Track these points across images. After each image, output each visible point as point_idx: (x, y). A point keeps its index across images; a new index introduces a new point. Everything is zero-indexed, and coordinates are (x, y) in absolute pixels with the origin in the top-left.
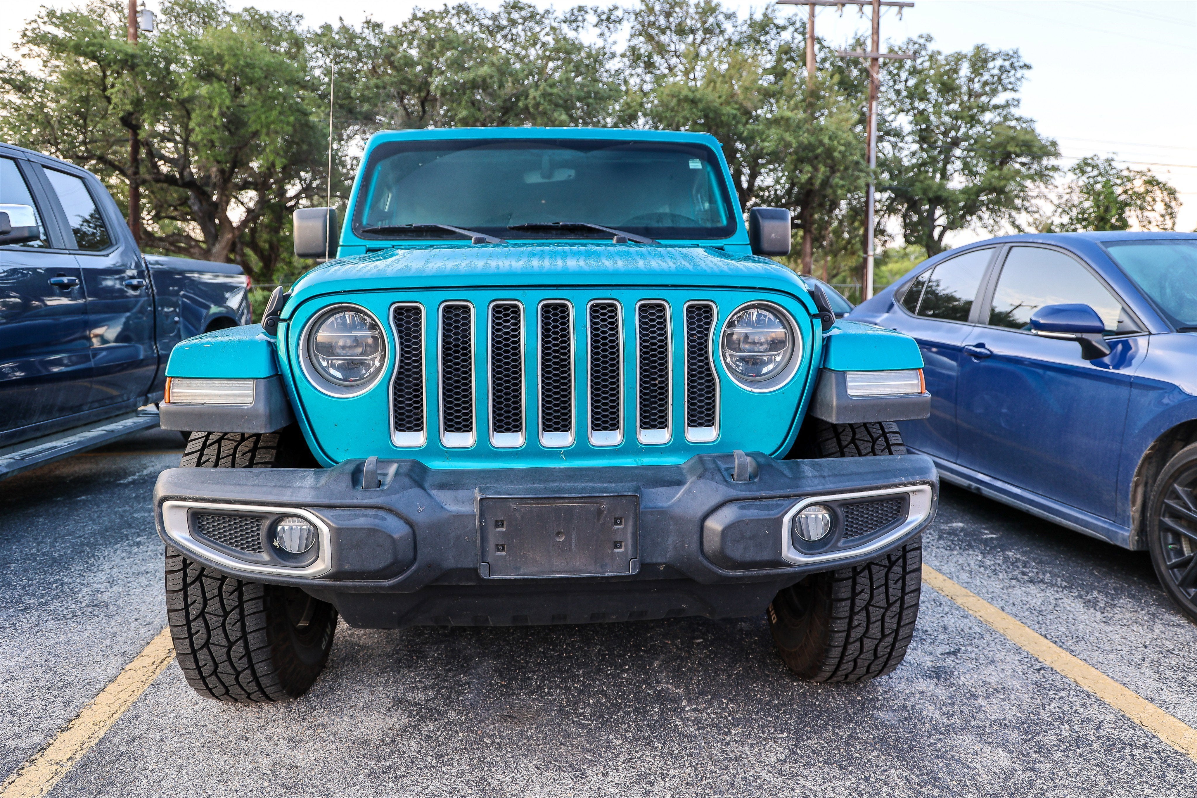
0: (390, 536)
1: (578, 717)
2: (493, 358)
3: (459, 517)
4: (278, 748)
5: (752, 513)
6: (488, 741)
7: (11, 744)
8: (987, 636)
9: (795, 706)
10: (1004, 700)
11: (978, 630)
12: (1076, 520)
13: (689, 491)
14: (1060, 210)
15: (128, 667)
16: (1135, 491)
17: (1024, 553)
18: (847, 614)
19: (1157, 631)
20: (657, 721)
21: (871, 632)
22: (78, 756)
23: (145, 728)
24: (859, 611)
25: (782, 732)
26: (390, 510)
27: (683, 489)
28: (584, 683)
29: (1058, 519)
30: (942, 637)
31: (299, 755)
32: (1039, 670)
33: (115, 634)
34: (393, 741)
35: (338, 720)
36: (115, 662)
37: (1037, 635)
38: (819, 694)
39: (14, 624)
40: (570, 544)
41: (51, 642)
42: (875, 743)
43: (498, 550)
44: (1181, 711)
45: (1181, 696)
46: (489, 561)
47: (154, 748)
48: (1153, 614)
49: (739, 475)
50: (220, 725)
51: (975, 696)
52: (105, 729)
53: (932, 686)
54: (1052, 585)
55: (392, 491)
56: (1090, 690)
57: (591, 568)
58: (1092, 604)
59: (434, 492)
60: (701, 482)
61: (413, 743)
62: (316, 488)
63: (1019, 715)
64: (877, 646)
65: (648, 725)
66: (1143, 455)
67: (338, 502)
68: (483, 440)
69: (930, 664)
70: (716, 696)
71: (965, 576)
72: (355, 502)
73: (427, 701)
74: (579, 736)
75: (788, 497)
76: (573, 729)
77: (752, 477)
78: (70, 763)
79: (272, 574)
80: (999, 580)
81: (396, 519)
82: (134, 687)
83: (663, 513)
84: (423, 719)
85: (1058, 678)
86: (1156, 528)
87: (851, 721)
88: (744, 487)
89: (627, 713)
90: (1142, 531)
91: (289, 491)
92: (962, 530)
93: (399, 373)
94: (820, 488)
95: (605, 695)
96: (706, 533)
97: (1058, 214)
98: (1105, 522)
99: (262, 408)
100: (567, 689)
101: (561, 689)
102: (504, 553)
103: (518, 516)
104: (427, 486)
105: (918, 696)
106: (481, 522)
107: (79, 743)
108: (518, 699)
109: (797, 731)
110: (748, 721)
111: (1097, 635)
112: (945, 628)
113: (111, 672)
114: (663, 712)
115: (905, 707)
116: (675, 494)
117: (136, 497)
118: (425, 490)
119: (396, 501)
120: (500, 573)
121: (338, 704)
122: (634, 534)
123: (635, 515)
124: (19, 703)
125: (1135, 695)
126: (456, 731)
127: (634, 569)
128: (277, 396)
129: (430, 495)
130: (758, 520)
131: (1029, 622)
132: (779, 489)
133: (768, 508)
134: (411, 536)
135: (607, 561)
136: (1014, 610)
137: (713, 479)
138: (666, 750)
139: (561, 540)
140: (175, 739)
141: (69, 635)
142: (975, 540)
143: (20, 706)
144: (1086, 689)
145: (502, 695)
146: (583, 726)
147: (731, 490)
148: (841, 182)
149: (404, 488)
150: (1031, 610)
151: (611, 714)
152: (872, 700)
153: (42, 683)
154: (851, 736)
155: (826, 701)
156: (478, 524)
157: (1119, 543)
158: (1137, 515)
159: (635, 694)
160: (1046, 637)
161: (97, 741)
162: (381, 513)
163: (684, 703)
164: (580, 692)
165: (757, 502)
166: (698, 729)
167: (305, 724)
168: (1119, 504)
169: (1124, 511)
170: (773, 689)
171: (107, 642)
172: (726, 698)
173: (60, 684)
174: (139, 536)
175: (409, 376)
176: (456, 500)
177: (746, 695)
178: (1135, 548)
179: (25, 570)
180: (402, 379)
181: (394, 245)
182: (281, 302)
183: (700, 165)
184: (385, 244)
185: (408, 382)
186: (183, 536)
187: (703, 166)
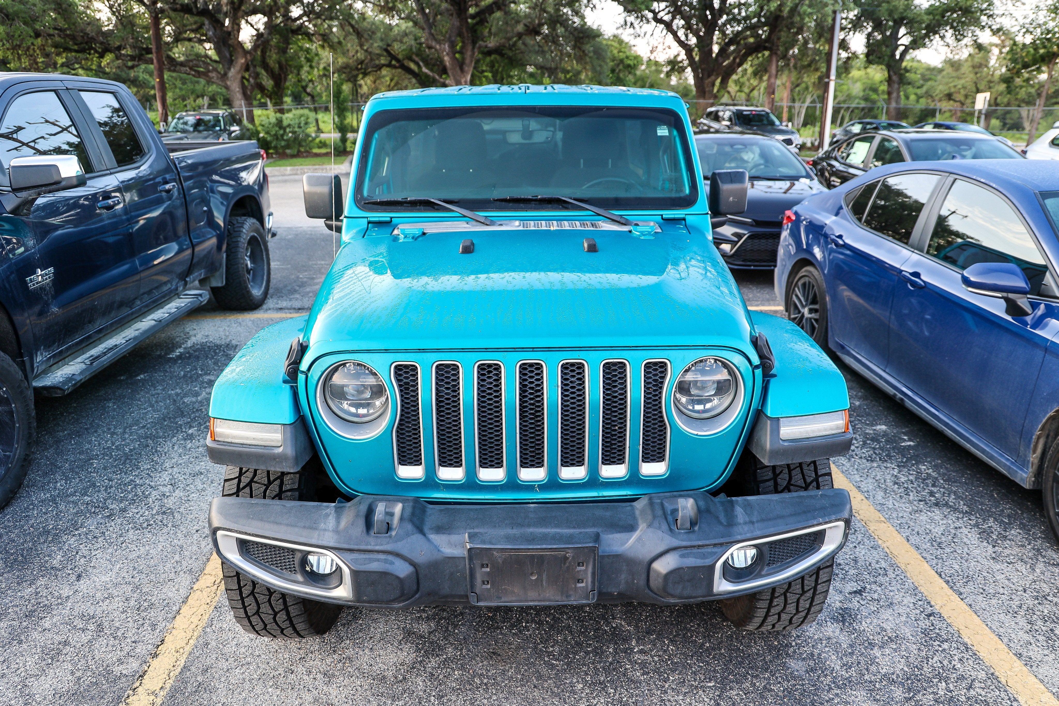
0: (398, 577)
1: (549, 656)
2: (479, 410)
3: (452, 559)
4: (317, 683)
5: (691, 562)
6: (477, 681)
7: (117, 670)
8: (890, 572)
9: (723, 651)
10: (895, 650)
11: (883, 565)
12: (983, 451)
13: (639, 539)
14: (1024, 30)
15: (195, 587)
16: (1037, 443)
17: (936, 468)
18: (769, 598)
19: (1038, 571)
20: (611, 663)
21: (787, 610)
22: (168, 686)
23: (214, 656)
24: (779, 596)
25: (710, 680)
26: (398, 555)
27: (635, 536)
28: (554, 617)
29: (968, 446)
30: (852, 572)
31: (333, 690)
32: (929, 615)
33: (181, 547)
34: (404, 679)
35: (361, 653)
36: (185, 580)
37: (933, 573)
38: (744, 637)
39: (103, 533)
40: (542, 581)
41: (133, 556)
42: (785, 697)
43: (484, 584)
44: (1043, 670)
45: (1046, 652)
46: (477, 592)
47: (223, 679)
48: (1038, 550)
49: (682, 525)
50: (271, 655)
51: (872, 645)
52: (185, 656)
53: (838, 631)
54: (955, 510)
55: (399, 539)
56: (969, 642)
57: (558, 598)
58: (985, 535)
59: (432, 537)
60: (650, 530)
61: (419, 681)
62: (336, 531)
63: (906, 669)
64: (792, 618)
65: (604, 669)
66: (1048, 415)
67: (356, 547)
68: (471, 474)
69: (838, 605)
70: (660, 636)
71: (880, 494)
72: (369, 548)
73: (430, 633)
74: (550, 678)
75: (721, 544)
76: (544, 671)
77: (693, 524)
78: (162, 693)
79: (306, 593)
80: (910, 502)
81: (402, 561)
82: (201, 611)
83: (618, 557)
84: (427, 653)
85: (945, 626)
86: (1051, 479)
87: (766, 670)
88: (685, 536)
89: (587, 653)
90: (1039, 473)
91: (316, 534)
92: (885, 434)
93: (401, 420)
94: (749, 535)
95: (571, 632)
96: (652, 574)
97: (1021, 34)
98: (1008, 460)
99: (290, 451)
100: (540, 623)
101: (536, 623)
102: (489, 586)
103: (500, 561)
104: (426, 529)
105: (824, 642)
106: (470, 564)
107: (167, 672)
108: (502, 634)
109: (724, 678)
110: (684, 667)
111: (985, 574)
112: (856, 561)
113: (183, 592)
114: (617, 653)
115: (812, 655)
116: (628, 540)
117: (185, 376)
118: (424, 535)
119: (402, 547)
120: (485, 600)
121: (361, 634)
122: (593, 574)
123: (594, 560)
124: (117, 624)
125: (1006, 649)
126: (452, 669)
127: (593, 599)
128: (302, 438)
129: (429, 540)
130: (695, 567)
131: (929, 557)
132: (715, 538)
133: (704, 556)
134: (415, 574)
135: (571, 593)
136: (918, 539)
137: (659, 528)
138: (617, 696)
139: (534, 578)
140: (237, 671)
141: (147, 548)
142: (894, 448)
143: (118, 628)
144: (966, 640)
145: (489, 629)
146: (553, 667)
147: (674, 540)
148: (809, 10)
149: (408, 535)
150: (932, 541)
151: (575, 654)
152: (786, 645)
153: (132, 603)
154: (765, 687)
155: (749, 646)
156: (467, 566)
157: (1017, 481)
158: (1036, 461)
159: (595, 632)
160: (940, 575)
161: (179, 670)
162: (390, 558)
163: (634, 643)
164: (552, 627)
165: (695, 550)
166: (643, 674)
167: (335, 657)
168: (1022, 449)
169: (1026, 456)
170: (706, 629)
171: (177, 557)
172: (667, 638)
173: (146, 604)
174: (191, 427)
175: (409, 422)
176: (450, 544)
177: (684, 635)
178: (1031, 488)
179: (105, 468)
180: (403, 425)
181: (391, 218)
182: (300, 353)
183: (667, 131)
184: (384, 216)
185: (408, 427)
186: (235, 557)
187: (669, 132)
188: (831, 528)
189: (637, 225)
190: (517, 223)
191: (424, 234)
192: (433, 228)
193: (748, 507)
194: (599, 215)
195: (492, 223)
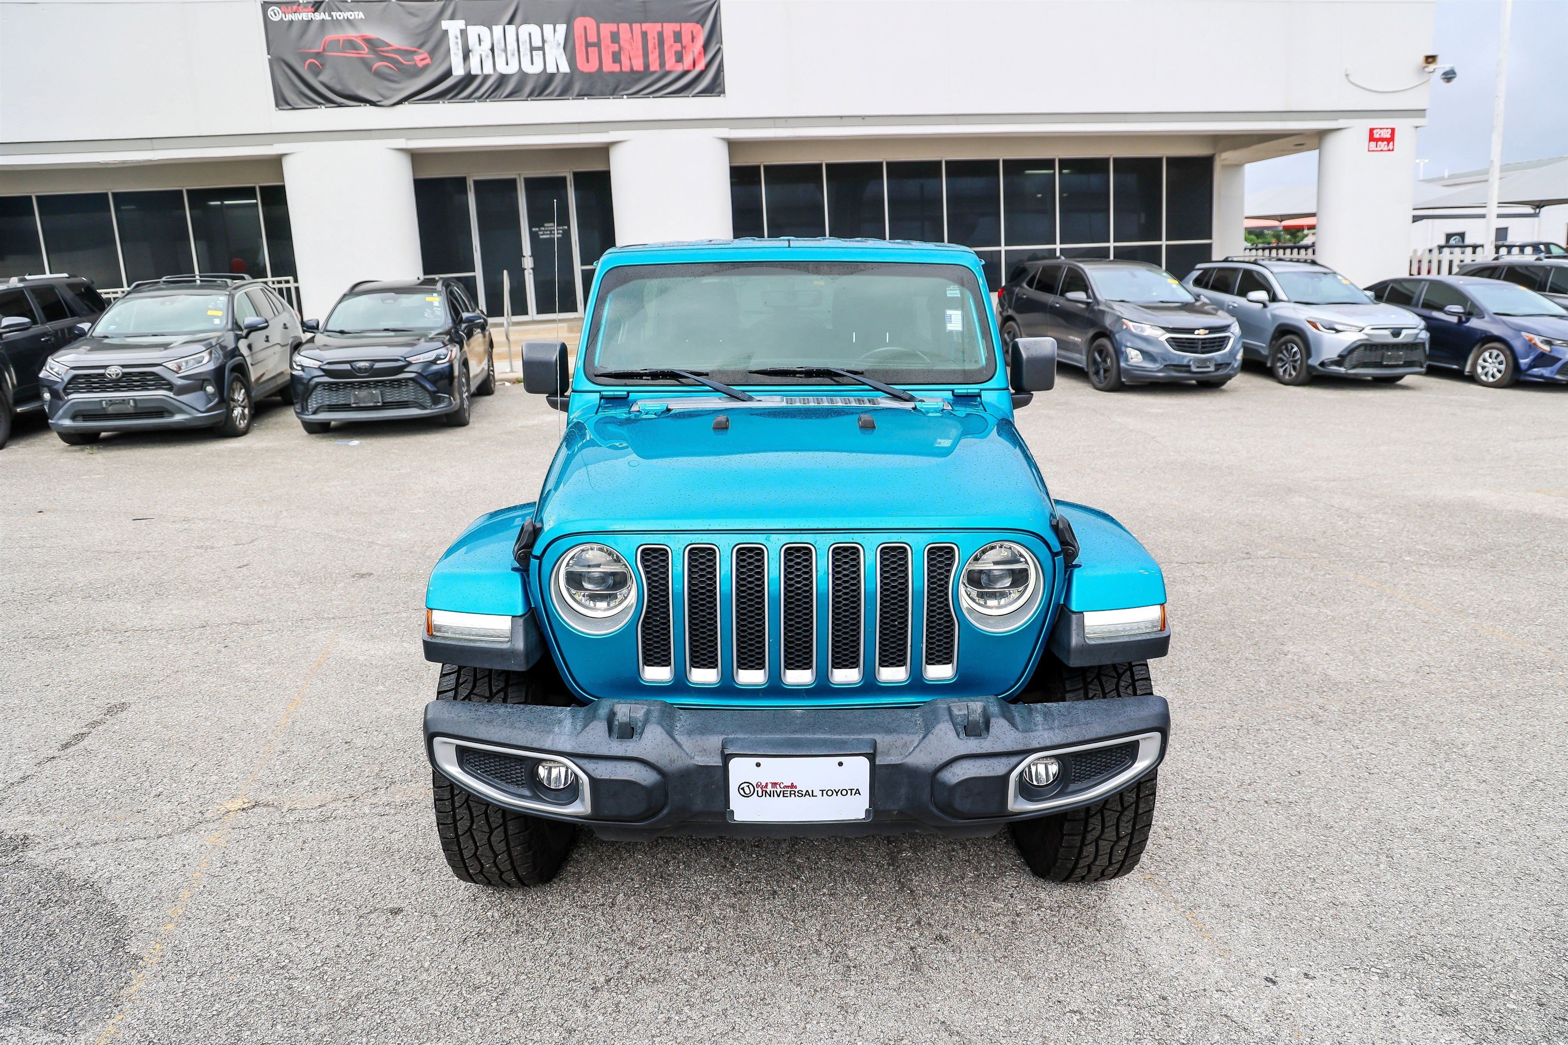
0: (643, 788)
2: (738, 600)
3: (706, 768)
5: (982, 770)
13: (922, 747)
26: (641, 761)
46: (733, 807)
49: (971, 730)
59: (683, 741)
62: (574, 737)
67: (596, 753)
68: (728, 676)
72: (612, 754)
75: (1017, 752)
77: (984, 730)
79: (536, 810)
81: (649, 770)
83: (897, 768)
88: (975, 744)
91: (549, 739)
93: (647, 612)
96: (938, 784)
99: (520, 645)
104: (676, 734)
118: (674, 740)
128: (533, 633)
129: (679, 743)
130: (986, 778)
134: (662, 785)
147: (962, 747)
156: (724, 774)
162: (635, 765)
175: (657, 615)
176: (704, 751)
180: (650, 618)
181: (629, 392)
182: (532, 537)
183: (958, 292)
184: (619, 390)
185: (656, 621)
186: (454, 770)
187: (962, 294)
188: (1145, 739)
189: (922, 401)
190: (778, 398)
191: (668, 410)
192: (679, 405)
193: (1047, 715)
194: (878, 390)
195: (750, 399)
